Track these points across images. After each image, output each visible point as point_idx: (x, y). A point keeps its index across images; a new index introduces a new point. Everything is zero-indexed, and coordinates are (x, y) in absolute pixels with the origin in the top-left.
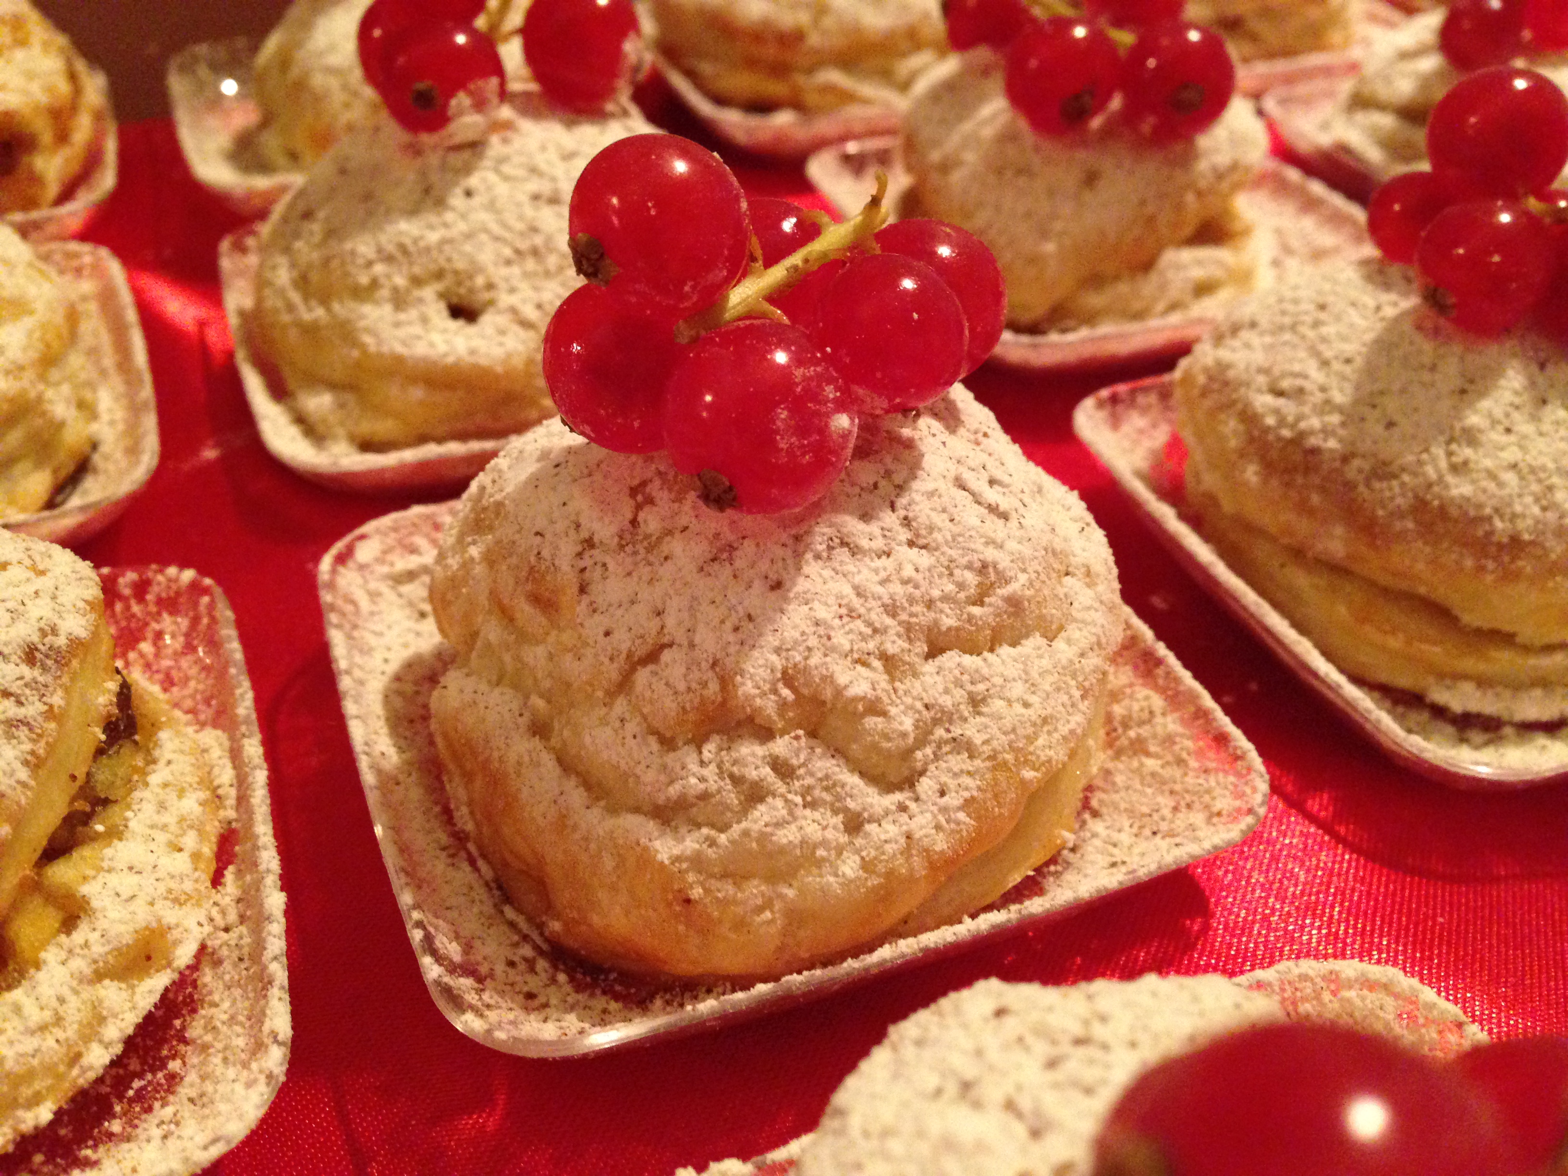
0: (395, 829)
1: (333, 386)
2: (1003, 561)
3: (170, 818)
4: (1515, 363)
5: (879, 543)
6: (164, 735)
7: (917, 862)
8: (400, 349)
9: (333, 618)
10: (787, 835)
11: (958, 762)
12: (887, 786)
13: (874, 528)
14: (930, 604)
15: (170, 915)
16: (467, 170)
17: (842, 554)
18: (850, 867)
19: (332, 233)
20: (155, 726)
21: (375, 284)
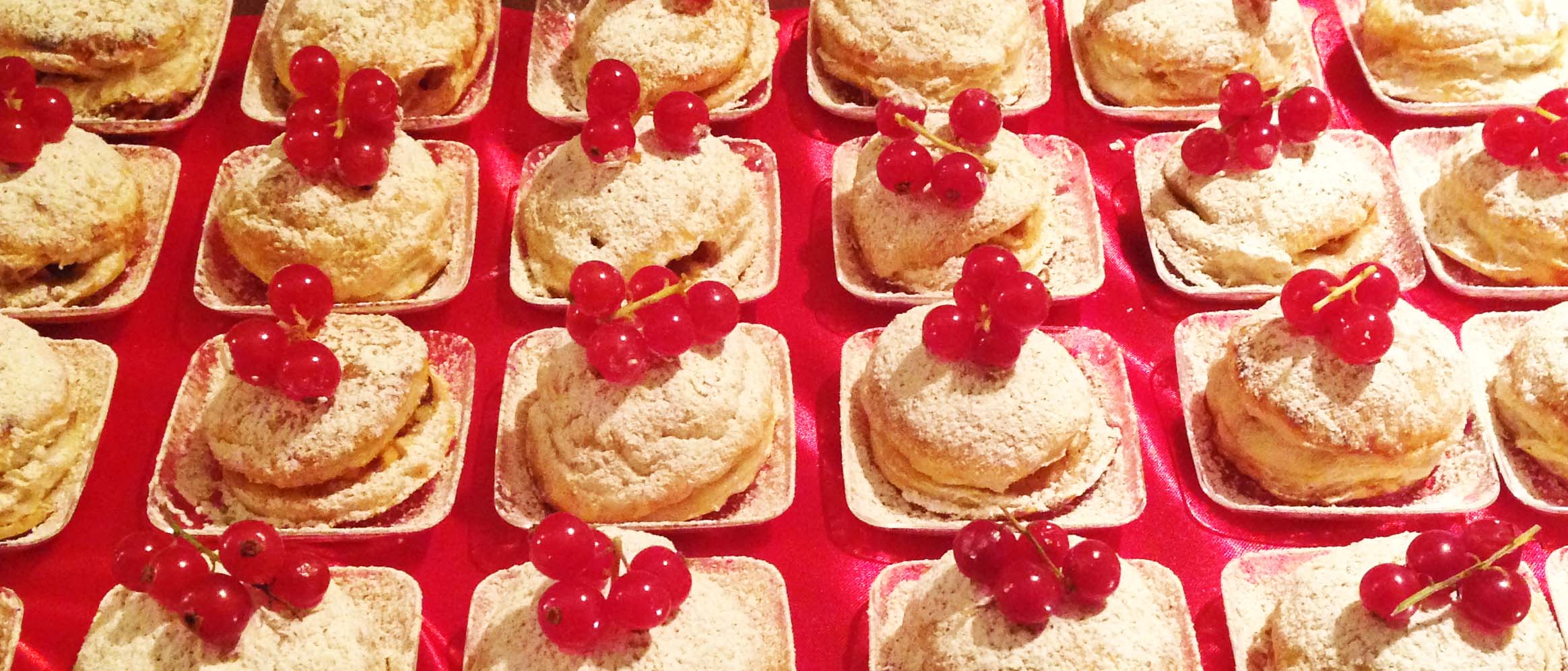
0: (503, 452)
1: (543, 261)
2: (696, 410)
3: (436, 432)
4: (951, 372)
5: (652, 397)
6: (441, 403)
7: (644, 500)
8: (568, 256)
9: (508, 370)
10: (603, 481)
11: (666, 472)
12: (640, 473)
13: (652, 392)
14: (665, 420)
15: (430, 462)
16: (612, 179)
17: (639, 399)
18: (622, 496)
19: (554, 195)
20: (439, 399)
21: (564, 224)
